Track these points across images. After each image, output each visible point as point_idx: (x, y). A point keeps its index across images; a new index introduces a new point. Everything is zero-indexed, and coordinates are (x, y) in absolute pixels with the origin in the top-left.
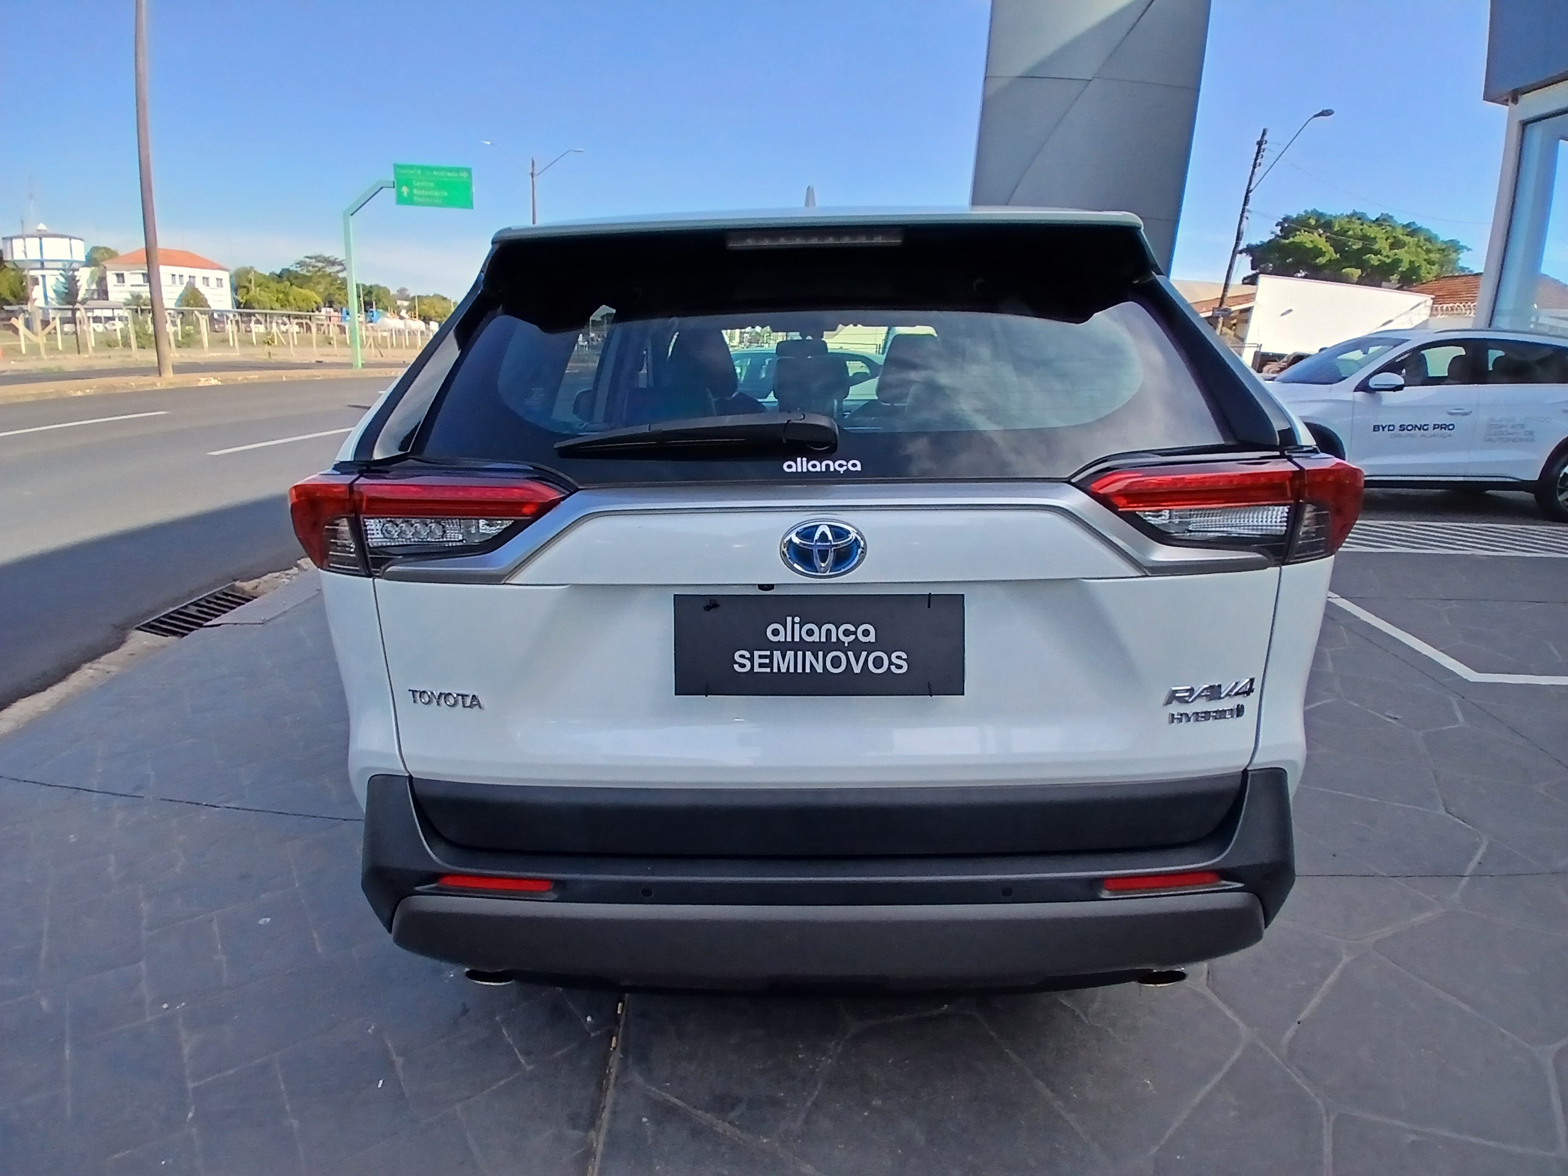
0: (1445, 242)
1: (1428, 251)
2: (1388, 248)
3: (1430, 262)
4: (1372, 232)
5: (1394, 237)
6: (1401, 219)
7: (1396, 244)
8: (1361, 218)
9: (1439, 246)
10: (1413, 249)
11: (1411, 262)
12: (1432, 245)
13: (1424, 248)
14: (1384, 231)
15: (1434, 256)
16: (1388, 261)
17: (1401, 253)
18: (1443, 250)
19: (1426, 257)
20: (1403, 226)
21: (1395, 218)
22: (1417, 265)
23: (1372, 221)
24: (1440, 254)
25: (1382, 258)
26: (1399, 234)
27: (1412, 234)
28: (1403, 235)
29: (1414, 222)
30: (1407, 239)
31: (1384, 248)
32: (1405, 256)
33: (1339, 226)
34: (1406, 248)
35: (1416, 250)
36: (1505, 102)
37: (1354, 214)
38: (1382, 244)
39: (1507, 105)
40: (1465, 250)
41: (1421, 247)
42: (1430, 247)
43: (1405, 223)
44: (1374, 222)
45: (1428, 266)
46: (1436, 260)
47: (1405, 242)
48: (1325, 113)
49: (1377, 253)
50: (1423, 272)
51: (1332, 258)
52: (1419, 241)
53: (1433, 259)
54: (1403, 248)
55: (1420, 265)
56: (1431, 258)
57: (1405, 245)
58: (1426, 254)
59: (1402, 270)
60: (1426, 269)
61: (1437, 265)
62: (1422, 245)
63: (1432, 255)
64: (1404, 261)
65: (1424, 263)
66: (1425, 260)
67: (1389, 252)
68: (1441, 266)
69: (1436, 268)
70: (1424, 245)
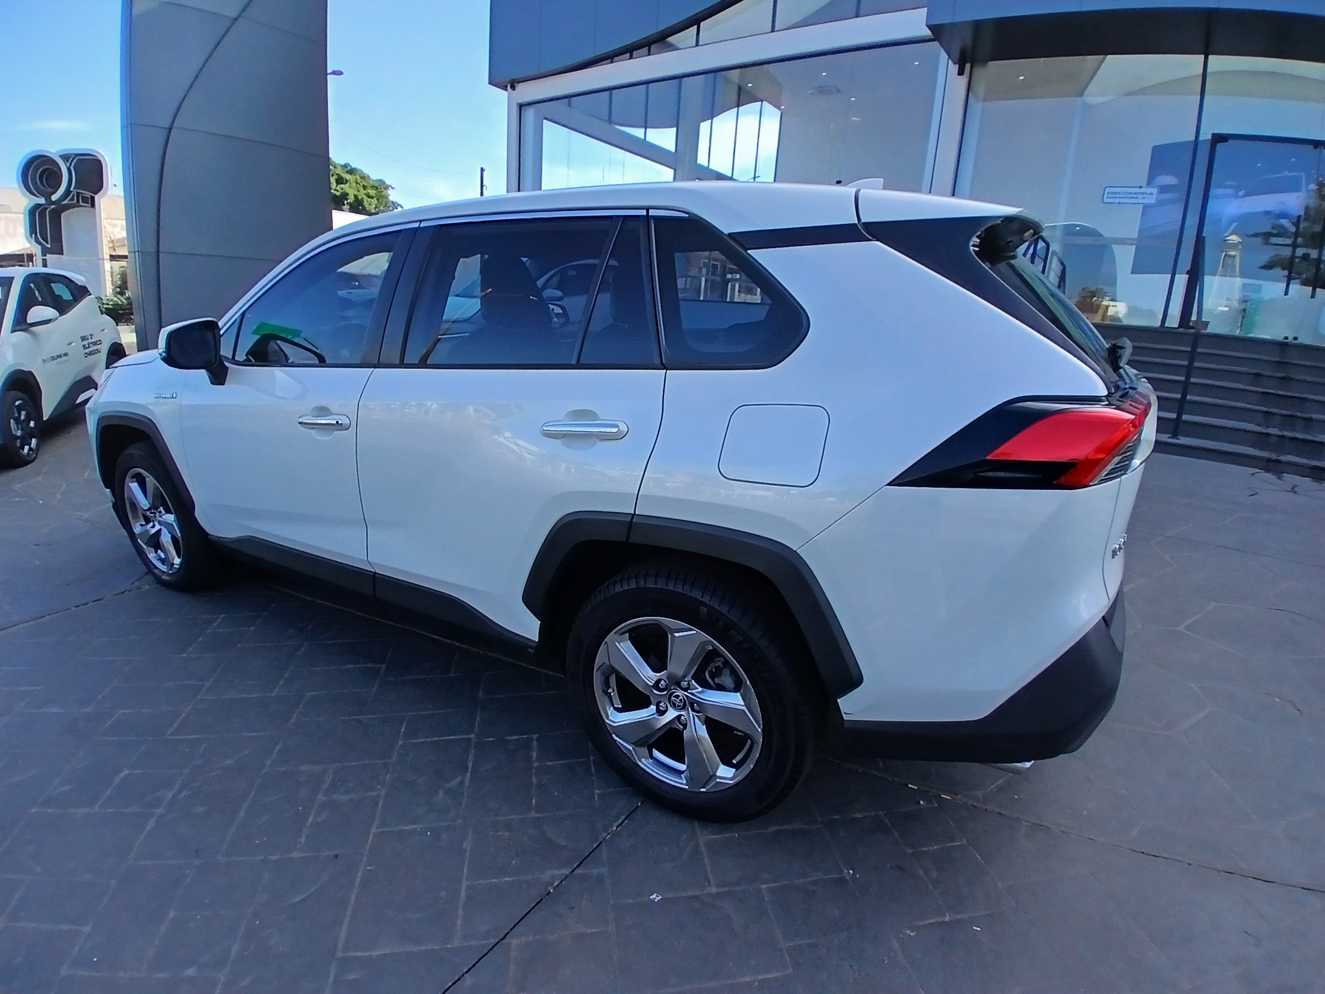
0: (376, 181)
1: (365, 187)
3: (369, 196)
5: (338, 174)
7: (340, 181)
10: (354, 185)
11: (356, 196)
12: (367, 182)
13: (361, 184)
15: (372, 192)
16: (338, 194)
17: (346, 188)
18: (376, 187)
19: (365, 192)
20: (342, 166)
24: (375, 190)
26: (340, 171)
27: (349, 173)
28: (345, 173)
29: (349, 164)
30: (348, 176)
32: (351, 190)
34: (348, 184)
35: (356, 186)
36: (505, 88)
39: (506, 90)
40: (390, 188)
42: (366, 184)
43: (343, 163)
45: (369, 199)
46: (374, 195)
47: (346, 180)
48: (336, 73)
50: (366, 203)
52: (356, 179)
53: (371, 194)
54: (346, 183)
55: (362, 199)
56: (369, 193)
57: (347, 181)
58: (365, 190)
59: (351, 199)
60: (367, 201)
61: (375, 199)
62: (359, 182)
63: (369, 191)
64: (350, 194)
65: (365, 197)
66: (365, 194)
67: (337, 186)
68: (378, 200)
69: (375, 201)
70: (361, 182)
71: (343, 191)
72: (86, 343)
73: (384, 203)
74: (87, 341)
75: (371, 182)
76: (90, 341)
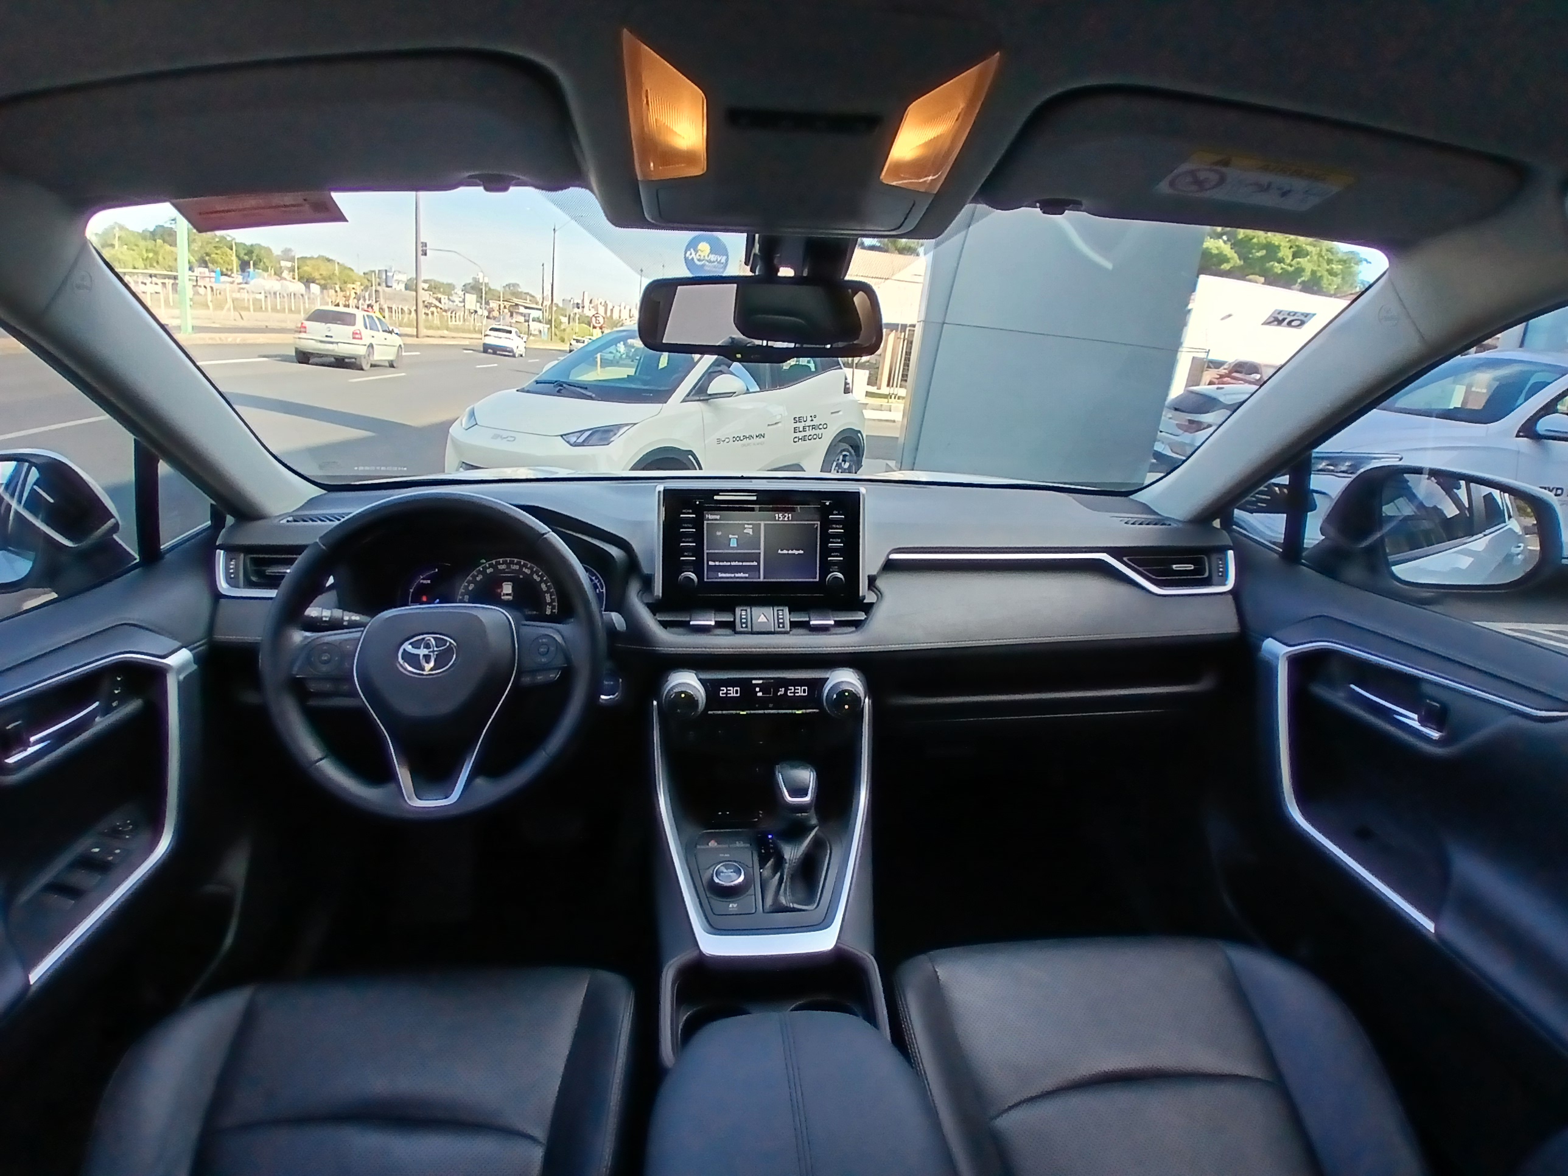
1: (1329, 262)
2: (1291, 258)
3: (1331, 273)
4: (1276, 239)
5: (1298, 246)
7: (1299, 253)
9: (1340, 257)
10: (1315, 258)
12: (1333, 254)
13: (1326, 257)
14: (1287, 240)
15: (1337, 267)
16: (1291, 269)
17: (1303, 261)
18: (1345, 262)
19: (1328, 267)
22: (1319, 274)
24: (1342, 265)
25: (1285, 266)
26: (1302, 242)
27: (1314, 244)
28: (1305, 244)
30: (1310, 248)
31: (1287, 257)
32: (1307, 265)
33: (1244, 234)
34: (1309, 257)
35: (1318, 260)
38: (1286, 253)
40: (1364, 262)
41: (1323, 257)
42: (1331, 257)
45: (1330, 277)
46: (1339, 272)
47: (1308, 251)
49: (1281, 261)
50: (1324, 282)
51: (1237, 265)
52: (1321, 250)
55: (1321, 277)
56: (1332, 268)
57: (1307, 254)
58: (1328, 265)
59: (1306, 277)
60: (1328, 280)
61: (1340, 276)
62: (1323, 254)
63: (1333, 266)
65: (1326, 273)
66: (1327, 270)
67: (1292, 260)
68: (1343, 278)
69: (1338, 280)
71: (1299, 266)
72: (801, 425)
73: (1350, 282)
74: (803, 424)
75: (1340, 255)
76: (809, 423)
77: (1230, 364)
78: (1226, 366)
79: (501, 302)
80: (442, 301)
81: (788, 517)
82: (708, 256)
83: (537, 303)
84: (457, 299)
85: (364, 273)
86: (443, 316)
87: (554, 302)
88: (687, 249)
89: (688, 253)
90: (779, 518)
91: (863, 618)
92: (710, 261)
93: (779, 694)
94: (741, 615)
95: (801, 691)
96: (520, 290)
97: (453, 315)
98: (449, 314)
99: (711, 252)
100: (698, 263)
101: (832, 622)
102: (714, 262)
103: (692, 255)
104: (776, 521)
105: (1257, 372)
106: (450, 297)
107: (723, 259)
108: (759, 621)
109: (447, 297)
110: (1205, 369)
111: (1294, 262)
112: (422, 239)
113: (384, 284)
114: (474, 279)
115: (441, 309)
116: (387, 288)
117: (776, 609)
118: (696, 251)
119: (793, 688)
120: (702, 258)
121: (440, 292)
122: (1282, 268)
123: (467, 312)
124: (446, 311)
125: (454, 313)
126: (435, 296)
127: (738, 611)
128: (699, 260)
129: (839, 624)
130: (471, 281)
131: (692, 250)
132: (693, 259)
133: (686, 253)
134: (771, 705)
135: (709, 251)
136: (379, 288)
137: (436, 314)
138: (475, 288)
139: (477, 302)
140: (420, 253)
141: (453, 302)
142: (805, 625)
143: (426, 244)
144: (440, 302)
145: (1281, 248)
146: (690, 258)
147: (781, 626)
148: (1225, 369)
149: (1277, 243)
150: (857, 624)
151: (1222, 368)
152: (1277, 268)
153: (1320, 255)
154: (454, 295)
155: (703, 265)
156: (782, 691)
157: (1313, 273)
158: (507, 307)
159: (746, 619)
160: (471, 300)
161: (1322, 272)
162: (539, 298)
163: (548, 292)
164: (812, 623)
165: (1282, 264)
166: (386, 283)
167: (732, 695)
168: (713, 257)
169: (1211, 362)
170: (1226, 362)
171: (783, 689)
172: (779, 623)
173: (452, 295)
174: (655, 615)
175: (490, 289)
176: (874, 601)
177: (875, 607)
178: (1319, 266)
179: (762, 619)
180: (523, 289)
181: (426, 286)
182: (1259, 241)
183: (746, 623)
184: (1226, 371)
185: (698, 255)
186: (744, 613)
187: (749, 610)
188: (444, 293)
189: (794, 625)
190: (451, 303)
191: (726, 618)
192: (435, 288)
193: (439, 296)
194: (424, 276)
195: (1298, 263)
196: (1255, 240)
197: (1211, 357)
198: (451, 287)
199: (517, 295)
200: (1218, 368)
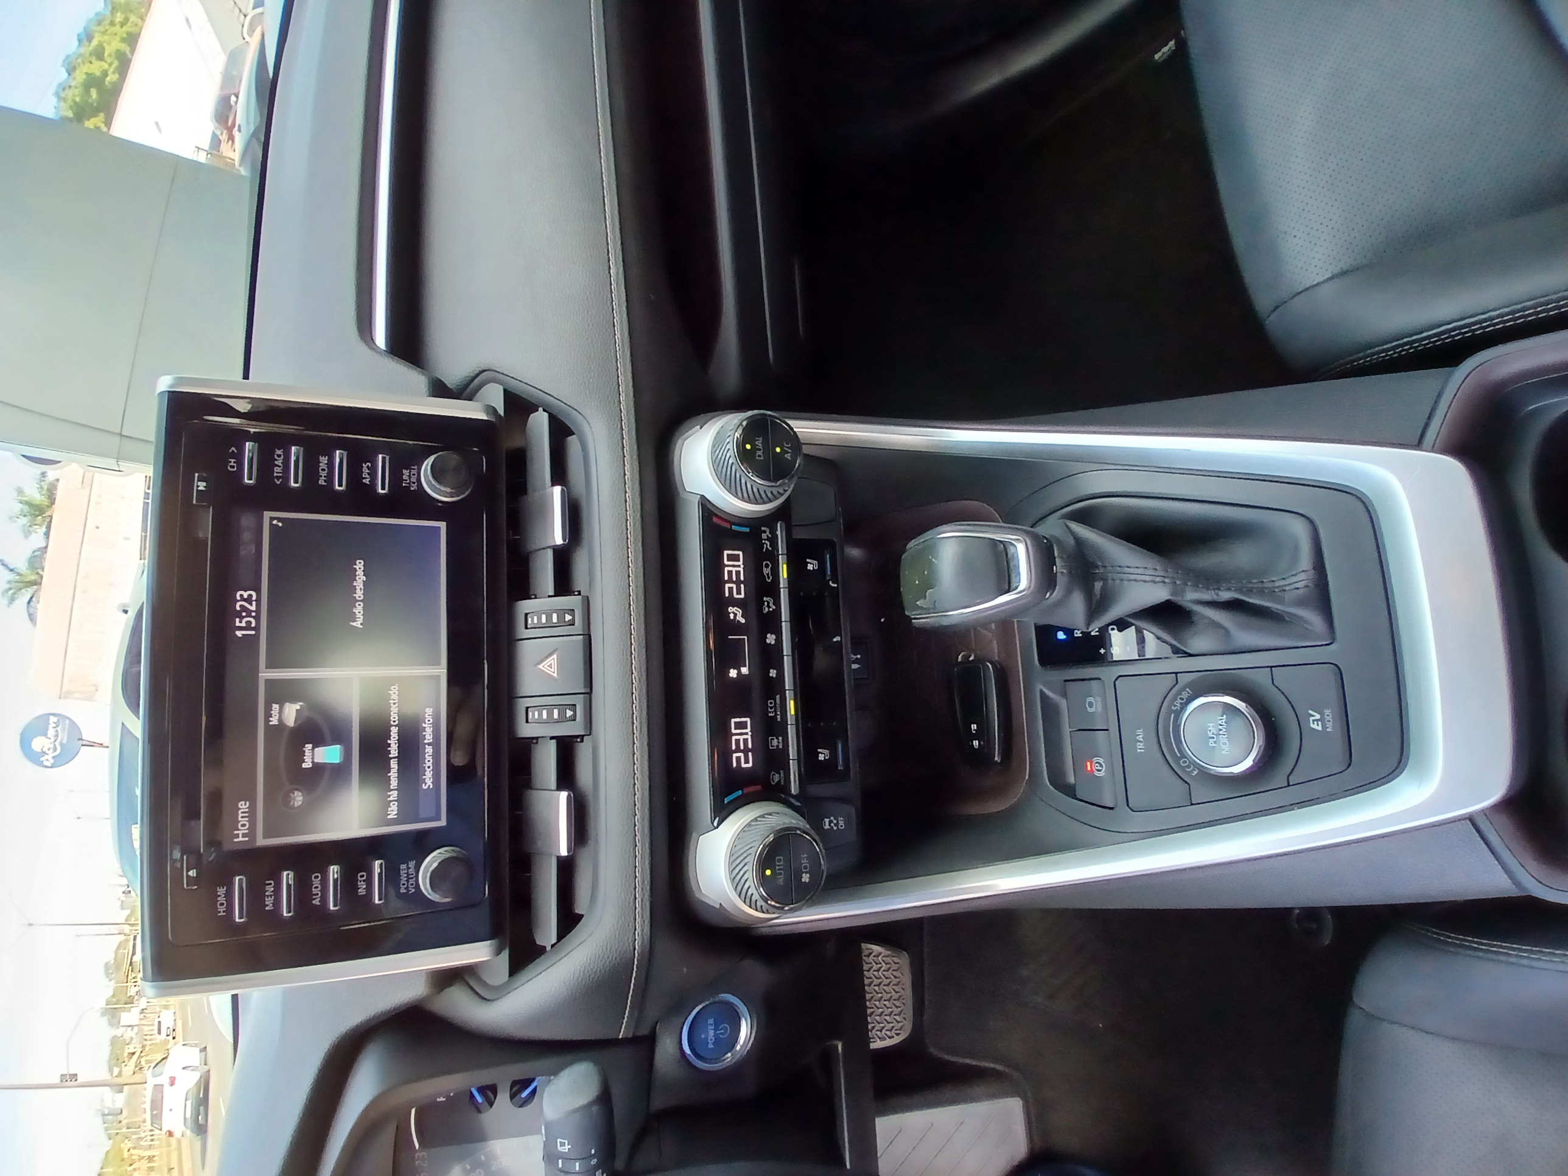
0: (106, 5)
1: (112, 24)
2: (103, 63)
4: (80, 76)
5: (90, 55)
6: (73, 46)
7: (99, 54)
8: (64, 87)
9: (108, 13)
10: (106, 37)
12: (104, 20)
13: (107, 27)
14: (82, 65)
15: (119, 17)
17: (109, 50)
18: (113, 8)
20: (79, 45)
21: (70, 53)
22: (125, 35)
23: (68, 78)
24: (117, 12)
25: (112, 70)
26: (86, 50)
27: (90, 38)
28: (90, 45)
29: (78, 35)
30: (95, 42)
31: (101, 66)
33: (67, 110)
34: (105, 45)
35: (109, 35)
37: (57, 94)
38: (96, 68)
41: (106, 30)
42: (108, 22)
43: (77, 43)
44: (69, 74)
45: (129, 24)
46: (123, 16)
47: (98, 45)
49: (105, 74)
51: (103, 120)
52: (99, 32)
53: (122, 20)
54: (104, 48)
56: (120, 22)
59: (124, 47)
64: (119, 48)
65: (125, 28)
67: (106, 62)
68: (131, 11)
70: (104, 26)
71: (113, 54)
77: (216, 128)
78: (218, 132)
79: (129, 984)
80: (132, 1051)
81: (249, 600)
82: (50, 738)
83: (127, 941)
84: (130, 1033)
85: (110, 1139)
86: (150, 1049)
87: (124, 922)
88: (41, 764)
89: (46, 763)
90: (248, 627)
91: (546, 415)
92: (57, 736)
93: (743, 621)
94: (540, 722)
95: (734, 566)
96: (112, 962)
97: (148, 1037)
98: (148, 1043)
99: (45, 735)
100: (58, 751)
101: (557, 490)
102: (57, 731)
103: (48, 760)
104: (257, 637)
105: (229, 98)
106: (127, 1042)
107: (53, 719)
108: (555, 675)
109: (127, 1046)
110: (220, 153)
111: (109, 60)
112: (57, 1080)
113: (119, 1117)
114: (103, 1015)
115: (141, 1052)
116: (124, 1112)
117: (523, 633)
118: (44, 753)
119: (727, 586)
120: (52, 746)
121: (123, 1053)
122: (114, 73)
123: (143, 1022)
124: (144, 1047)
125: (146, 1037)
126: (126, 1059)
127: (526, 730)
128: (55, 750)
129: (559, 475)
130: (105, 1019)
131: (42, 759)
132: (53, 757)
133: (47, 767)
134: (771, 639)
135: (43, 738)
136: (124, 1122)
137: (148, 1058)
138: (112, 1012)
139: (130, 1011)
140: (73, 1083)
141: (132, 1039)
142: (563, 559)
143: (62, 1075)
144: (133, 1054)
145: (90, 72)
146: (52, 761)
147: (568, 618)
148: (222, 134)
149: (84, 77)
150: (560, 431)
151: (220, 137)
152: (112, 78)
153: (104, 33)
154: (124, 1037)
155: (61, 744)
156: (736, 613)
157: (123, 40)
158: (133, 975)
159: (550, 708)
160: (131, 1017)
161: (123, 32)
162: (122, 938)
163: (114, 929)
164: (559, 540)
165: (109, 72)
166: (118, 1114)
167: (749, 737)
168: (51, 732)
169: (211, 147)
170: (213, 132)
171: (730, 609)
172: (562, 623)
173: (124, 1040)
174: (542, 950)
175: (113, 996)
176: (501, 388)
177: (514, 386)
178: (116, 34)
179: (550, 666)
180: (110, 957)
181: (116, 1070)
182: (78, 95)
183: (563, 708)
184: (225, 132)
185: (47, 752)
186: (534, 715)
187: (528, 702)
188: (123, 1049)
189: (564, 585)
190: (134, 1041)
191: (546, 761)
192: (118, 1059)
193: (126, 1054)
194: (105, 1076)
195: (110, 55)
196: (78, 99)
197: (206, 145)
198: (114, 1040)
199: (117, 965)
200: (220, 141)
